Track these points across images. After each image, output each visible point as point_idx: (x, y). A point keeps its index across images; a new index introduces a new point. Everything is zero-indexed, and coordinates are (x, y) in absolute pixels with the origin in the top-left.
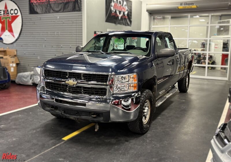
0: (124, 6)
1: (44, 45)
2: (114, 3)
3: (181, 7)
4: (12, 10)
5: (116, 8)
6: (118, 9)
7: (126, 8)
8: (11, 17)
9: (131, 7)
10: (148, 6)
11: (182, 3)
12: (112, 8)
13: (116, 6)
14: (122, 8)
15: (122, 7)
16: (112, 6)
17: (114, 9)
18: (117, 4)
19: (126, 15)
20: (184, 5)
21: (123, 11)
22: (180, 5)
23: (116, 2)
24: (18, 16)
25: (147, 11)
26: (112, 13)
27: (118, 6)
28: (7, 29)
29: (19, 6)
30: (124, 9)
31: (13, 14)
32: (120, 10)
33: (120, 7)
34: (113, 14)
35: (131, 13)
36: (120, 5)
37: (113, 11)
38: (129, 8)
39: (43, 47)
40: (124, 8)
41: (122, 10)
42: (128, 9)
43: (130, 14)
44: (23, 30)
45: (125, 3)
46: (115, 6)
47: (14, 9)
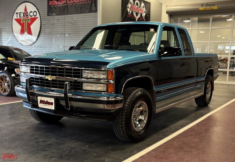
0: (142, 8)
1: (61, 46)
2: (131, 4)
3: (201, 8)
4: (31, 12)
5: (133, 10)
6: (135, 11)
7: (144, 10)
8: (30, 19)
9: (150, 9)
10: (168, 7)
11: (203, 5)
12: (129, 10)
13: (133, 8)
14: (140, 10)
15: (139, 8)
16: (128, 8)
17: (130, 11)
18: (134, 6)
19: (144, 17)
20: (205, 6)
21: (140, 13)
22: (200, 7)
23: (133, 4)
24: (37, 18)
25: (167, 13)
26: (128, 14)
27: (135, 8)
28: (26, 31)
29: (38, 8)
30: (142, 11)
31: (32, 16)
32: (138, 12)
33: (137, 9)
34: (130, 16)
35: (149, 14)
36: (137, 6)
37: (130, 13)
38: (147, 9)
39: (60, 48)
40: (142, 9)
41: (140, 11)
42: (146, 11)
43: (148, 16)
44: (41, 31)
45: (143, 4)
46: (131, 7)
47: (33, 12)
